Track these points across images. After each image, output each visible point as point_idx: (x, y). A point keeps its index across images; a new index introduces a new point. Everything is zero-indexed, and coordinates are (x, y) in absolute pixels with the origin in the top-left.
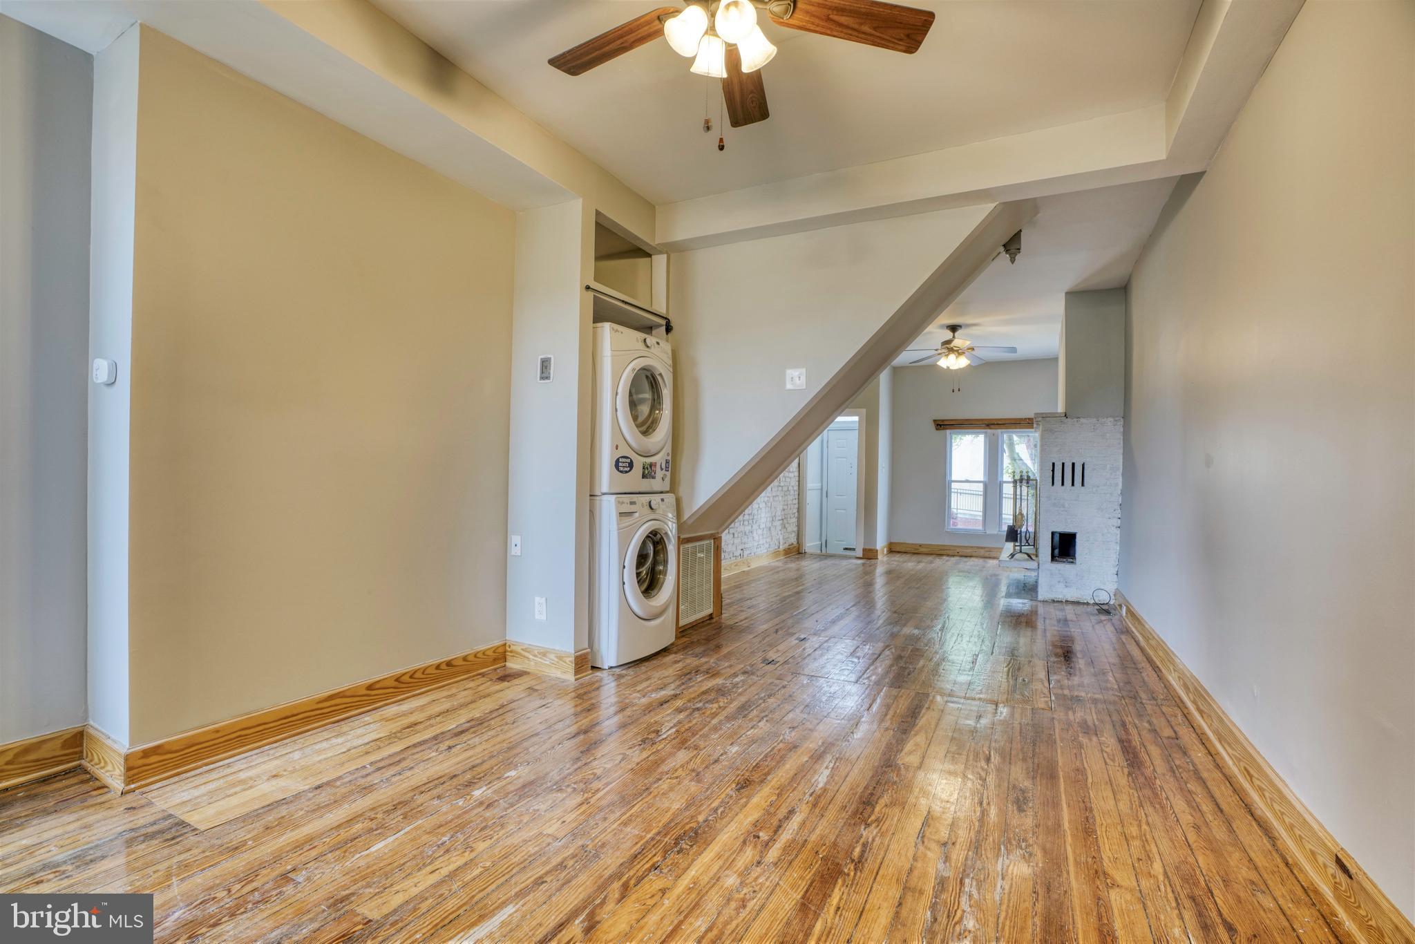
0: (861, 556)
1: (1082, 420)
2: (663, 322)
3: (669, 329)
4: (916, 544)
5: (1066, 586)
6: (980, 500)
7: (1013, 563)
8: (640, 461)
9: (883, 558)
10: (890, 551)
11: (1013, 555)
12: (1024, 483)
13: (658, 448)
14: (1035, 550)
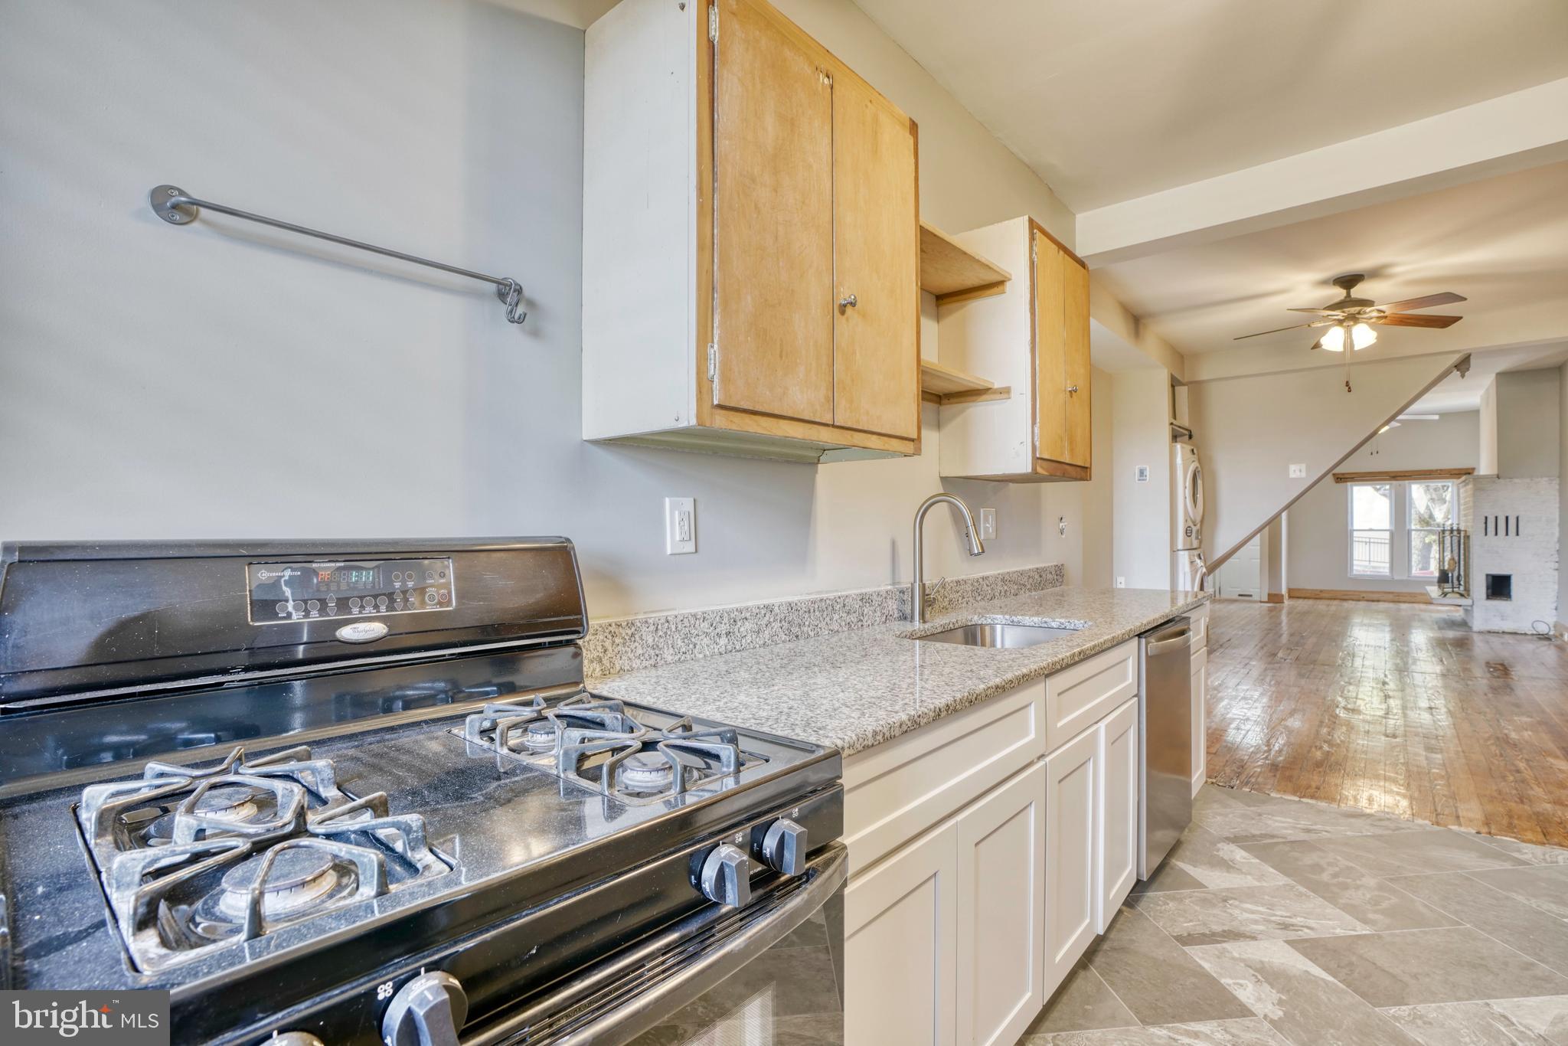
0: (1266, 600)
1: (1517, 481)
2: (1187, 432)
3: (1190, 437)
4: (1316, 590)
5: (1503, 620)
6: (1387, 548)
7: (1446, 601)
8: (1194, 529)
9: (1287, 602)
10: (1290, 597)
11: (1445, 594)
12: (1455, 533)
13: (1198, 519)
14: (1467, 589)
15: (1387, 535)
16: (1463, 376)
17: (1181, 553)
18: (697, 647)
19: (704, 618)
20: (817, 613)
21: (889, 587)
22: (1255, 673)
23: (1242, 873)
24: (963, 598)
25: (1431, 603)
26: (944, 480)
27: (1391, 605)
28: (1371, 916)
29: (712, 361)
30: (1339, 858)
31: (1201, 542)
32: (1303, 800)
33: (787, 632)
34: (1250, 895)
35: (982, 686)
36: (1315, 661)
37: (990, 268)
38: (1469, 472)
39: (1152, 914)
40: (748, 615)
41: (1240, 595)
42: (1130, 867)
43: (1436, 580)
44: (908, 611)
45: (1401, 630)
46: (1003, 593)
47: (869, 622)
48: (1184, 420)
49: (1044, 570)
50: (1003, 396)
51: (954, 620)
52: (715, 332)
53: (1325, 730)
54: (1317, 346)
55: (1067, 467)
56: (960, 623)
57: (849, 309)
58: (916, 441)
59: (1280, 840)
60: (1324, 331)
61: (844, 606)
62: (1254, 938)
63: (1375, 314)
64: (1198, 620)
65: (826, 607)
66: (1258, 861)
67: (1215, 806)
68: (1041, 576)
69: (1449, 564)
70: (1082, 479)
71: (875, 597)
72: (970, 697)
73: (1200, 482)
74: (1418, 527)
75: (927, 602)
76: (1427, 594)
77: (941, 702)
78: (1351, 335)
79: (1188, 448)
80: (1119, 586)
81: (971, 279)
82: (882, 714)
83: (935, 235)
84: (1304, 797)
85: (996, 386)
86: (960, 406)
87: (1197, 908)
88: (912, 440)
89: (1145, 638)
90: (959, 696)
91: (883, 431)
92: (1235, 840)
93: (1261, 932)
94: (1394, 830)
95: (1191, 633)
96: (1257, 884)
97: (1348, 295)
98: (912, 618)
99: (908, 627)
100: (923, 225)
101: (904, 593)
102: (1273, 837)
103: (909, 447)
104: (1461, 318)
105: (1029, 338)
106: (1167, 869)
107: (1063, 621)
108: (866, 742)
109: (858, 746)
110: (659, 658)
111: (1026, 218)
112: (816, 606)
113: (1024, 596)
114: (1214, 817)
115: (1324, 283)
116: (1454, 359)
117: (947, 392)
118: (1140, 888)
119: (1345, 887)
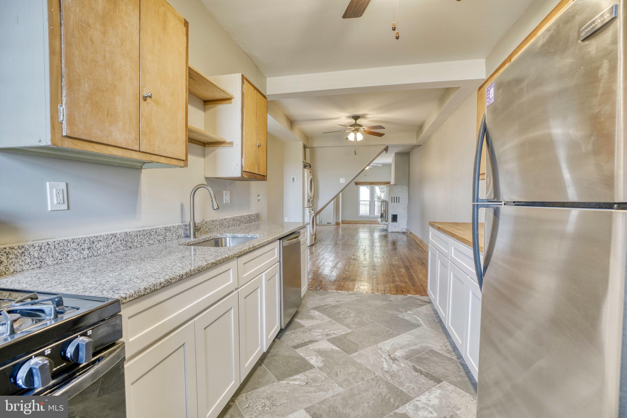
0: (335, 224)
1: (399, 186)
2: (309, 165)
3: (310, 167)
4: (350, 221)
5: (395, 228)
6: (368, 207)
7: (383, 223)
8: (311, 200)
9: (341, 225)
10: (342, 223)
11: (382, 221)
12: (385, 202)
13: (312, 196)
14: (387, 219)
15: (368, 202)
16: (386, 153)
17: (306, 208)
18: (69, 256)
19: (73, 241)
20: (141, 236)
21: (180, 224)
22: (329, 250)
23: (317, 319)
24: (215, 227)
25: (379, 224)
26: (207, 178)
27: (369, 225)
28: (352, 326)
29: (62, 113)
30: (345, 309)
31: (313, 205)
32: (337, 291)
33: (124, 246)
34: (318, 326)
35: (205, 264)
36: (347, 244)
37: (225, 92)
38: (389, 183)
39: (286, 340)
40: (101, 239)
41: (327, 223)
42: (277, 325)
43: (380, 217)
44: (189, 234)
45: (372, 232)
46: (233, 225)
47: (169, 239)
48: (308, 161)
49: (251, 215)
50: (230, 145)
51: (209, 237)
52: (63, 98)
53: (347, 267)
54: (347, 139)
55: (256, 175)
56: (211, 238)
57: (148, 99)
58: (186, 161)
59: (330, 306)
60: (349, 134)
61: (156, 232)
62: (318, 341)
63: (362, 130)
64: (305, 232)
65: (148, 234)
66: (322, 314)
67: (311, 297)
68: (250, 218)
69: (383, 212)
70: (263, 180)
71: (172, 228)
72: (198, 269)
73: (313, 183)
74: (377, 200)
75: (197, 229)
76: (378, 221)
77: (183, 272)
78: (356, 136)
79: (309, 171)
80: (286, 221)
81: (218, 96)
82: (153, 280)
83: (198, 74)
84: (338, 290)
85: (228, 141)
86: (213, 148)
87: (301, 335)
88: (183, 161)
89: (282, 240)
90: (193, 268)
91: (167, 156)
92: (316, 308)
93: (320, 339)
94: (361, 297)
95: (300, 237)
96: (321, 322)
97: (356, 122)
98: (190, 236)
99: (188, 240)
100: (190, 67)
101: (187, 226)
102: (328, 305)
103: (182, 163)
104: (384, 134)
105: (241, 123)
106: (293, 323)
107: (252, 235)
108: (140, 294)
109: (135, 296)
110: (42, 264)
111: (241, 74)
112: (141, 233)
113: (242, 226)
114: (310, 302)
115: (349, 117)
116: (384, 147)
117: (207, 142)
118: (281, 332)
119: (346, 318)
